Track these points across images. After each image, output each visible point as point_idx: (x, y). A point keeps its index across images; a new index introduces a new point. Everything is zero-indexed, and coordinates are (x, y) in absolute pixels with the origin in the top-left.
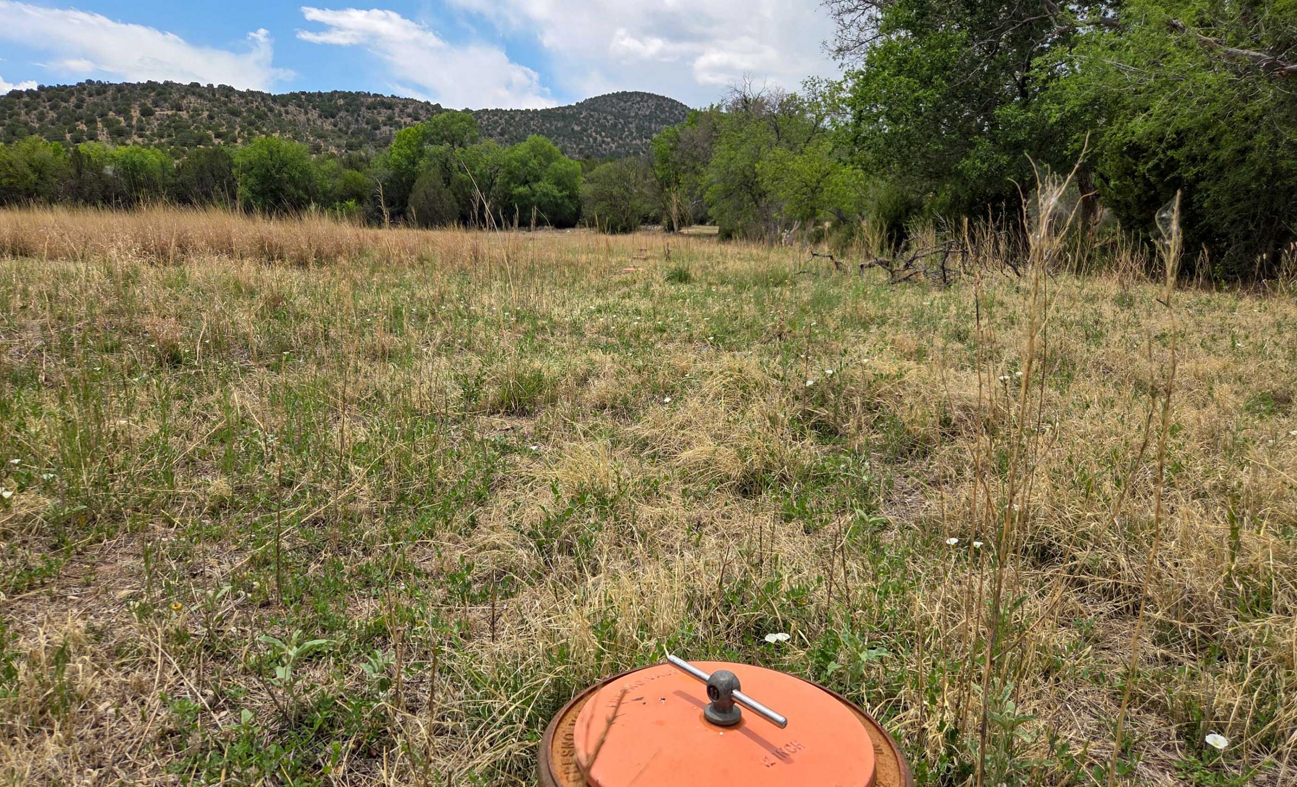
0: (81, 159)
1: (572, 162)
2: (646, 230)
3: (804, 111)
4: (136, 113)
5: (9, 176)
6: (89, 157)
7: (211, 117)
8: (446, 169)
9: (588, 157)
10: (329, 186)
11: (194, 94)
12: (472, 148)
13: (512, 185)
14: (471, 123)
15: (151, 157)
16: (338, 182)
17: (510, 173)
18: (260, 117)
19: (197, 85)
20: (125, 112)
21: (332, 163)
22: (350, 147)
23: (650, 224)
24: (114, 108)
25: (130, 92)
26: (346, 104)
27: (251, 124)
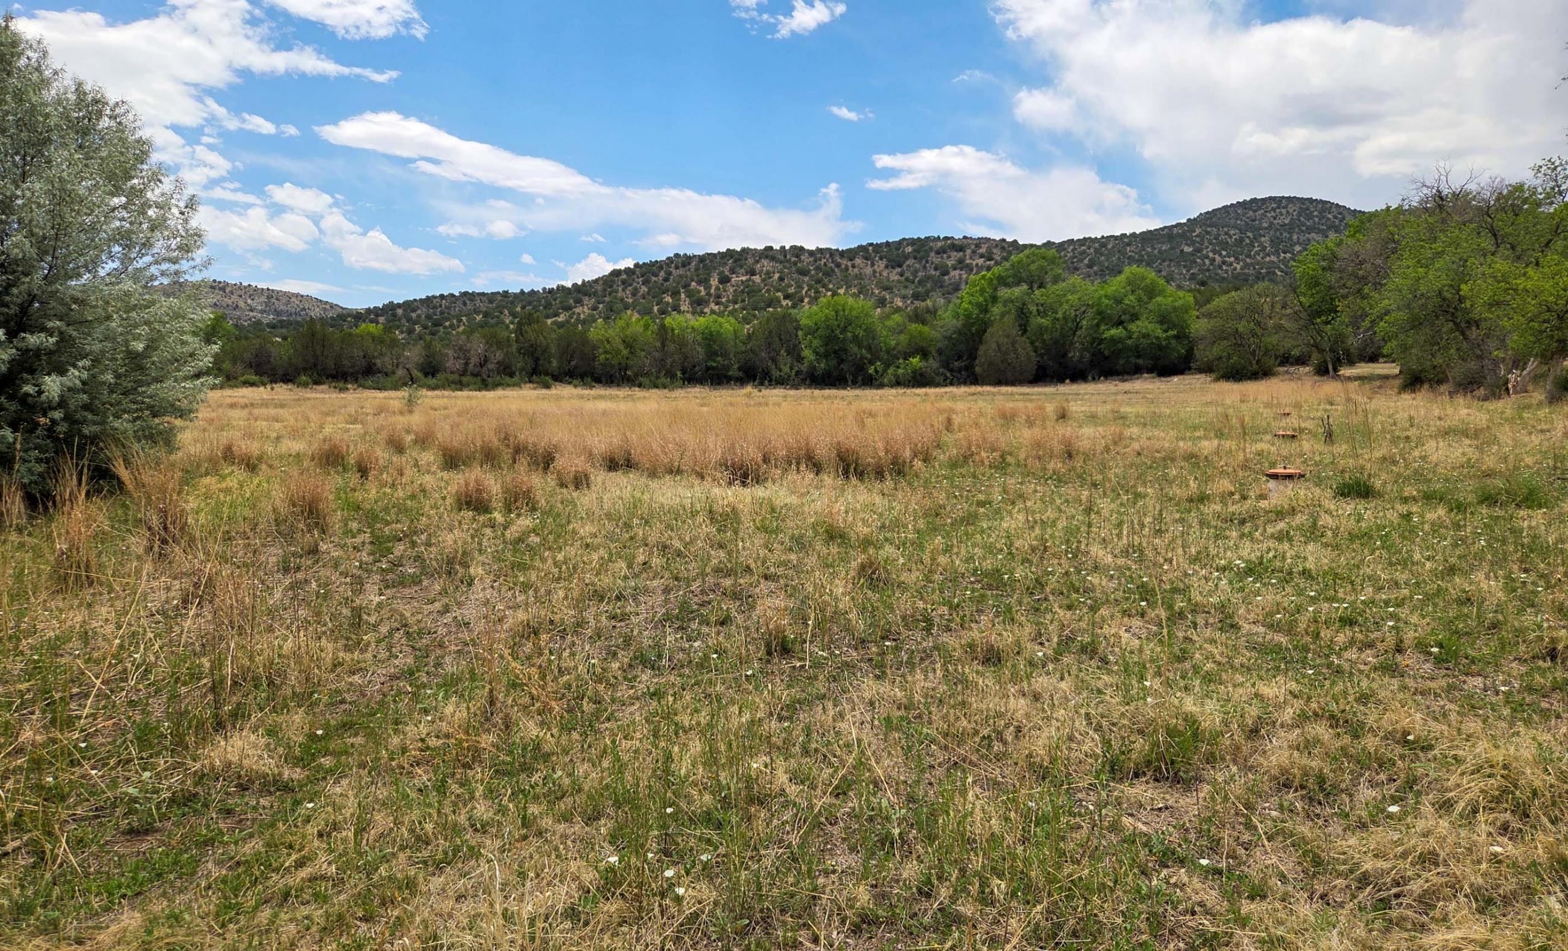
0: (666, 332)
1: (1181, 293)
2: (1287, 372)
3: (1539, 204)
4: (714, 282)
5: (606, 352)
6: (673, 330)
7: (781, 279)
8: (1022, 315)
9: (1203, 284)
10: (893, 343)
11: (767, 257)
12: (1052, 288)
13: (1103, 327)
14: (1053, 261)
15: (727, 326)
16: (903, 338)
17: (1099, 313)
18: (827, 274)
19: (771, 248)
20: (705, 282)
21: (897, 317)
22: (916, 297)
23: (1292, 364)
24: (696, 278)
25: (711, 261)
26: (914, 251)
27: (818, 281)
